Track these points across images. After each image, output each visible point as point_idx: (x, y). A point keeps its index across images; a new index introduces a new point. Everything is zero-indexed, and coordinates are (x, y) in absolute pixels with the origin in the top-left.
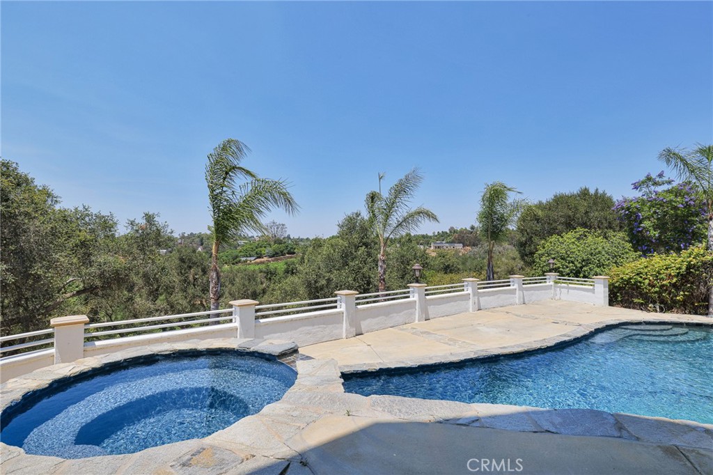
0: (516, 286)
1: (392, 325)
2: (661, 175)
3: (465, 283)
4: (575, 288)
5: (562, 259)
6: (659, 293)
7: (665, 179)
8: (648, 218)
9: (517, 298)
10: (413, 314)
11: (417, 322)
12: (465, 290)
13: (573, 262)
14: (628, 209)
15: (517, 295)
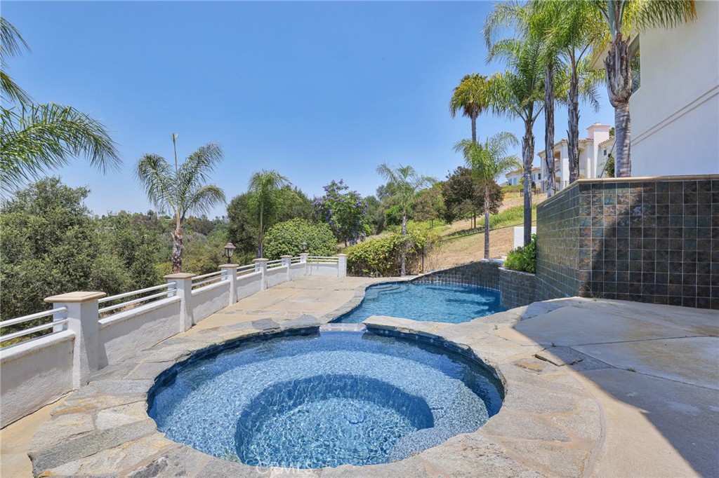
0: (287, 265)
1: (214, 311)
2: (341, 183)
3: (256, 264)
4: (324, 265)
5: (289, 243)
6: (377, 264)
7: (344, 185)
8: (334, 214)
9: (287, 276)
10: (227, 297)
11: (231, 305)
12: (256, 270)
13: (297, 246)
14: (323, 206)
15: (288, 273)
